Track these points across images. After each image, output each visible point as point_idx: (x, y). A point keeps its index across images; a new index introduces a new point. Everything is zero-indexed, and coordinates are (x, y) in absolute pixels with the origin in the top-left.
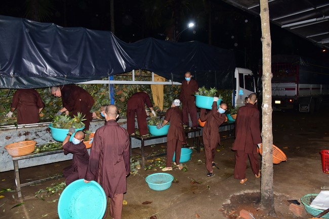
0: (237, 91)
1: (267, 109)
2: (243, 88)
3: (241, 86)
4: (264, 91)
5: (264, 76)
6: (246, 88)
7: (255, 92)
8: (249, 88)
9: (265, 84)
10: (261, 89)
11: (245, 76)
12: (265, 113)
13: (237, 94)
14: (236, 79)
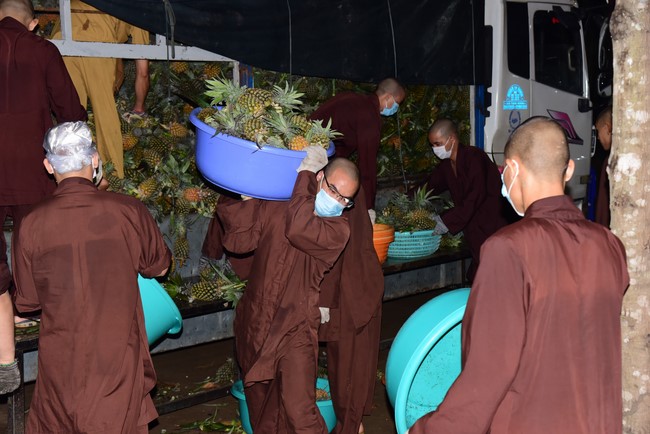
0: (495, 90)
1: (633, 181)
2: (526, 75)
3: (517, 64)
4: (618, 88)
5: (623, 9)
6: (539, 78)
7: (586, 95)
8: (555, 74)
9: (625, 54)
10: (609, 80)
11: (539, 14)
12: (626, 202)
13: (494, 109)
14: (490, 28)
